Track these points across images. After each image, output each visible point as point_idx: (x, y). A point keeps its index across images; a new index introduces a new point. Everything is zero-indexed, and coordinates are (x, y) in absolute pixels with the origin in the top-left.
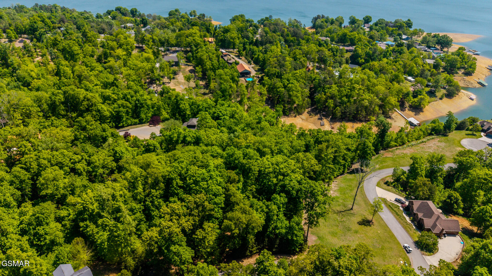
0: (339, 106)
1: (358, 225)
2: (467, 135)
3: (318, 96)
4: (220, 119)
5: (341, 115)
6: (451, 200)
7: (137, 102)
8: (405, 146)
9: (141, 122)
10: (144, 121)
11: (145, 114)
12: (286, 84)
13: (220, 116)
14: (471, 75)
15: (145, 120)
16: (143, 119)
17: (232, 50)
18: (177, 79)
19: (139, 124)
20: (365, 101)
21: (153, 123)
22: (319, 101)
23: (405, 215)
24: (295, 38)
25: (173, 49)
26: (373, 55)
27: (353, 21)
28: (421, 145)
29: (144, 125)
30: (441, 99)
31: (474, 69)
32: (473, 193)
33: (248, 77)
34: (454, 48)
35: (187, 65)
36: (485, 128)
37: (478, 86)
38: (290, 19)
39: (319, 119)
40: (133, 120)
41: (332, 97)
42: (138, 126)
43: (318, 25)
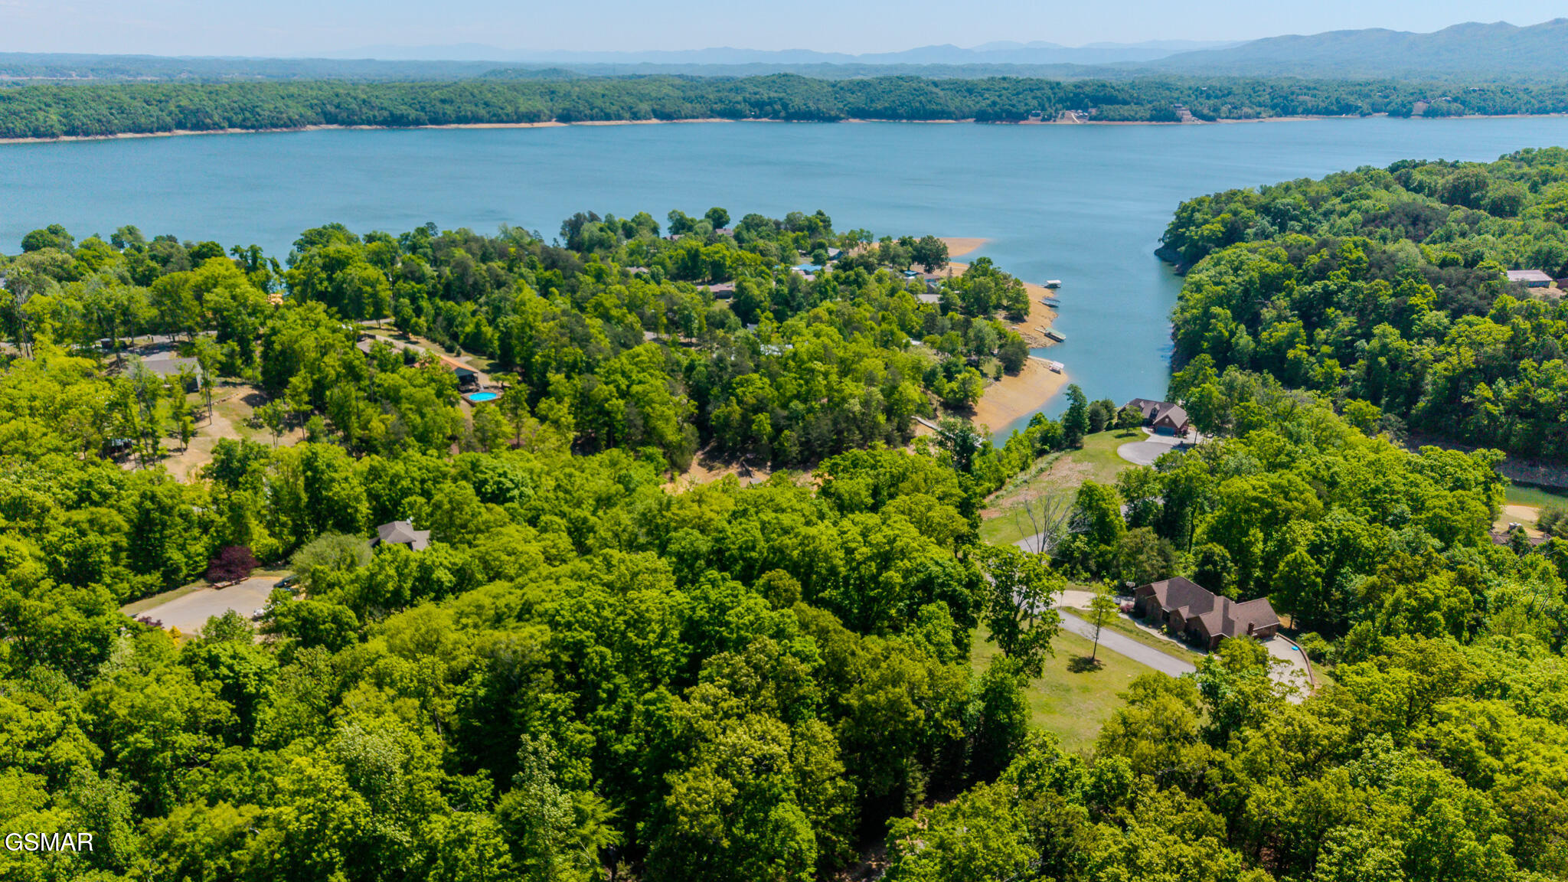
0: (789, 427)
1: (1072, 674)
2: (1120, 436)
3: (717, 412)
4: (512, 499)
5: (801, 452)
6: (1215, 564)
7: (148, 504)
8: (1009, 487)
9: (172, 581)
10: (182, 575)
11: (182, 548)
12: (624, 387)
13: (508, 490)
14: (1023, 321)
15: (185, 571)
16: (178, 570)
17: (374, 323)
18: (207, 435)
19: (162, 590)
20: (852, 401)
21: (229, 571)
22: (726, 423)
23: (1143, 628)
24: (558, 272)
25: (142, 341)
26: (793, 297)
27: (681, 225)
28: (1044, 477)
29: (182, 589)
30: (997, 379)
31: (1026, 303)
32: (1244, 540)
33: (470, 391)
34: (956, 269)
35: (226, 384)
36: (1145, 415)
37: (1050, 342)
38: (505, 226)
39: (741, 474)
40: (139, 578)
41: (759, 407)
42: (158, 597)
43: (591, 239)
